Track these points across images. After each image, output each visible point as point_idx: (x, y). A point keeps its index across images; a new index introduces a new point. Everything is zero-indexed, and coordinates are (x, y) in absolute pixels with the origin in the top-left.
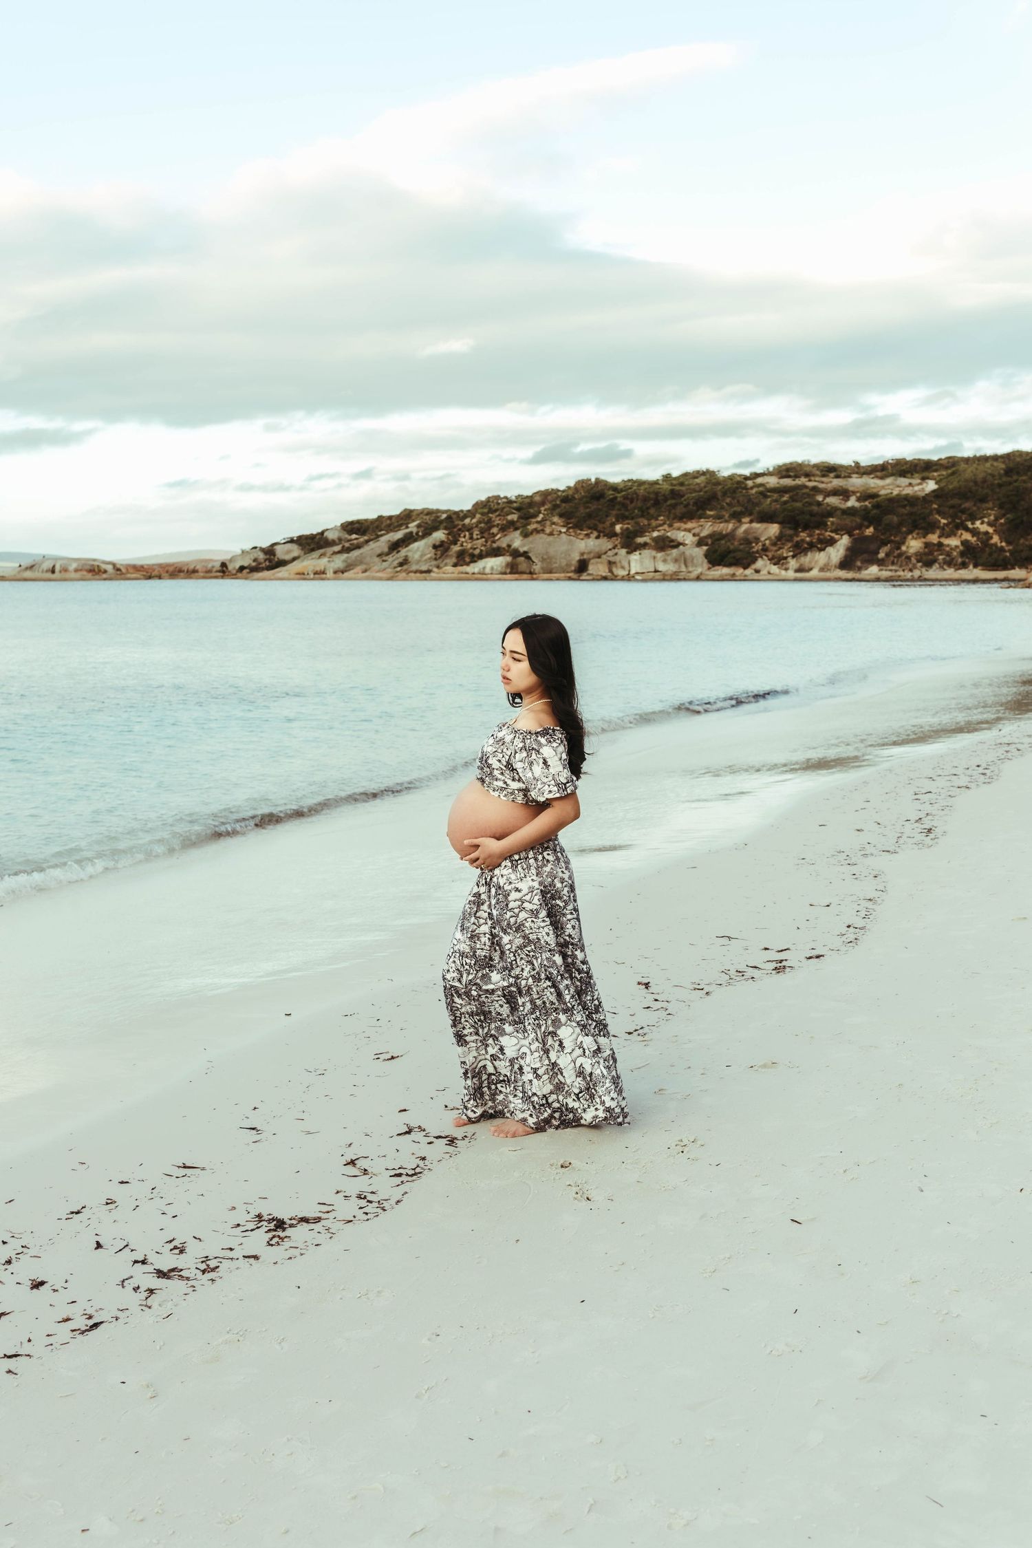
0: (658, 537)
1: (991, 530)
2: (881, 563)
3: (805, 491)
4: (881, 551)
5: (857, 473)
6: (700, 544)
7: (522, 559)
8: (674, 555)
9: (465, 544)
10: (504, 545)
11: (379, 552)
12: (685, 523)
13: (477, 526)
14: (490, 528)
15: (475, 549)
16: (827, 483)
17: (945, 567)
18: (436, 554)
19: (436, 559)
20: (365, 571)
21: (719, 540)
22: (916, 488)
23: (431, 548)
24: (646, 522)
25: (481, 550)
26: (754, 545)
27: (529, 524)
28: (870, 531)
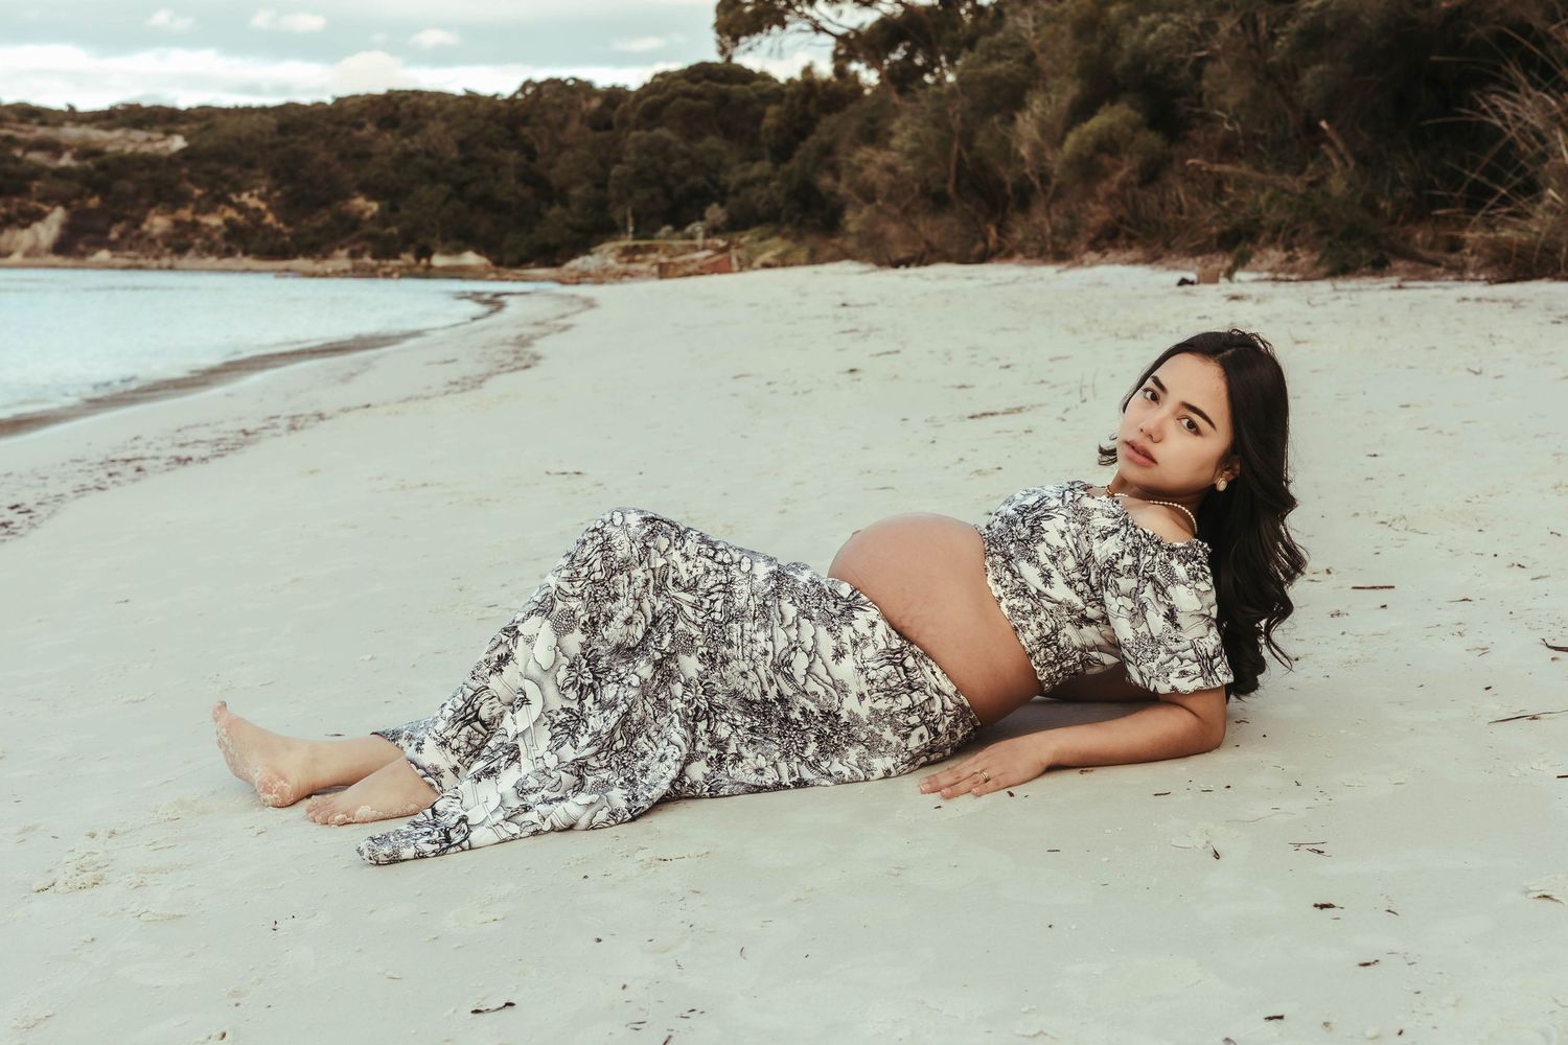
1: (263, 206)
2: (113, 247)
4: (112, 230)
5: (72, 120)
16: (28, 132)
17: (205, 254)
22: (159, 145)
28: (93, 202)
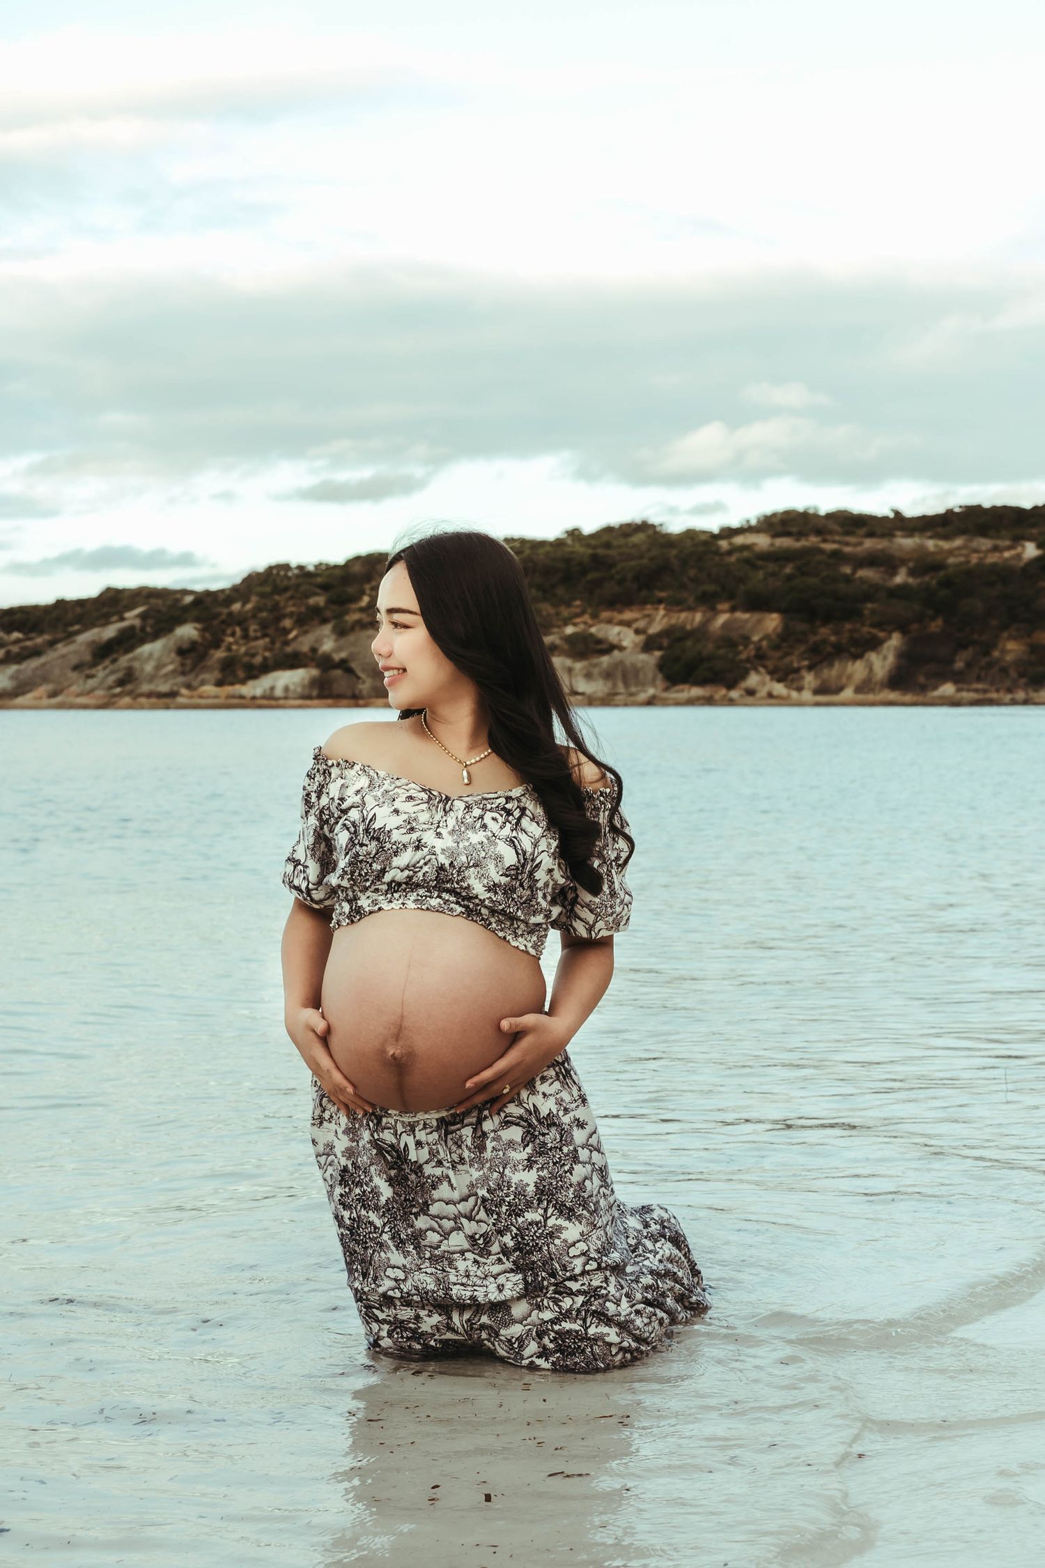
0: (574, 635)
2: (959, 678)
3: (819, 557)
4: (957, 658)
5: (902, 529)
6: (648, 646)
7: (339, 672)
8: (605, 665)
9: (234, 647)
10: (305, 648)
11: (74, 660)
12: (620, 612)
13: (254, 616)
14: (279, 619)
15: (253, 655)
16: (855, 545)
18: (183, 665)
19: (183, 673)
20: (53, 694)
21: (680, 639)
22: (1008, 555)
23: (173, 655)
24: (552, 611)
25: (265, 659)
26: (741, 648)
27: (347, 612)
28: (936, 626)
